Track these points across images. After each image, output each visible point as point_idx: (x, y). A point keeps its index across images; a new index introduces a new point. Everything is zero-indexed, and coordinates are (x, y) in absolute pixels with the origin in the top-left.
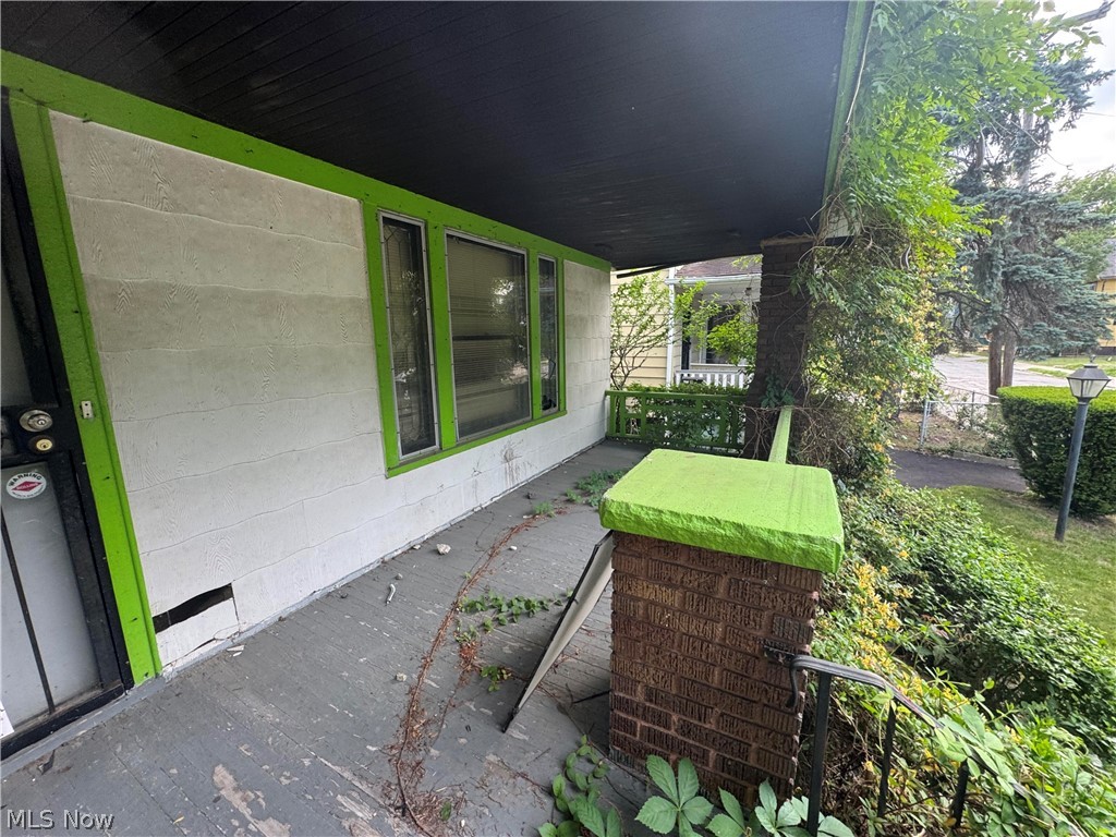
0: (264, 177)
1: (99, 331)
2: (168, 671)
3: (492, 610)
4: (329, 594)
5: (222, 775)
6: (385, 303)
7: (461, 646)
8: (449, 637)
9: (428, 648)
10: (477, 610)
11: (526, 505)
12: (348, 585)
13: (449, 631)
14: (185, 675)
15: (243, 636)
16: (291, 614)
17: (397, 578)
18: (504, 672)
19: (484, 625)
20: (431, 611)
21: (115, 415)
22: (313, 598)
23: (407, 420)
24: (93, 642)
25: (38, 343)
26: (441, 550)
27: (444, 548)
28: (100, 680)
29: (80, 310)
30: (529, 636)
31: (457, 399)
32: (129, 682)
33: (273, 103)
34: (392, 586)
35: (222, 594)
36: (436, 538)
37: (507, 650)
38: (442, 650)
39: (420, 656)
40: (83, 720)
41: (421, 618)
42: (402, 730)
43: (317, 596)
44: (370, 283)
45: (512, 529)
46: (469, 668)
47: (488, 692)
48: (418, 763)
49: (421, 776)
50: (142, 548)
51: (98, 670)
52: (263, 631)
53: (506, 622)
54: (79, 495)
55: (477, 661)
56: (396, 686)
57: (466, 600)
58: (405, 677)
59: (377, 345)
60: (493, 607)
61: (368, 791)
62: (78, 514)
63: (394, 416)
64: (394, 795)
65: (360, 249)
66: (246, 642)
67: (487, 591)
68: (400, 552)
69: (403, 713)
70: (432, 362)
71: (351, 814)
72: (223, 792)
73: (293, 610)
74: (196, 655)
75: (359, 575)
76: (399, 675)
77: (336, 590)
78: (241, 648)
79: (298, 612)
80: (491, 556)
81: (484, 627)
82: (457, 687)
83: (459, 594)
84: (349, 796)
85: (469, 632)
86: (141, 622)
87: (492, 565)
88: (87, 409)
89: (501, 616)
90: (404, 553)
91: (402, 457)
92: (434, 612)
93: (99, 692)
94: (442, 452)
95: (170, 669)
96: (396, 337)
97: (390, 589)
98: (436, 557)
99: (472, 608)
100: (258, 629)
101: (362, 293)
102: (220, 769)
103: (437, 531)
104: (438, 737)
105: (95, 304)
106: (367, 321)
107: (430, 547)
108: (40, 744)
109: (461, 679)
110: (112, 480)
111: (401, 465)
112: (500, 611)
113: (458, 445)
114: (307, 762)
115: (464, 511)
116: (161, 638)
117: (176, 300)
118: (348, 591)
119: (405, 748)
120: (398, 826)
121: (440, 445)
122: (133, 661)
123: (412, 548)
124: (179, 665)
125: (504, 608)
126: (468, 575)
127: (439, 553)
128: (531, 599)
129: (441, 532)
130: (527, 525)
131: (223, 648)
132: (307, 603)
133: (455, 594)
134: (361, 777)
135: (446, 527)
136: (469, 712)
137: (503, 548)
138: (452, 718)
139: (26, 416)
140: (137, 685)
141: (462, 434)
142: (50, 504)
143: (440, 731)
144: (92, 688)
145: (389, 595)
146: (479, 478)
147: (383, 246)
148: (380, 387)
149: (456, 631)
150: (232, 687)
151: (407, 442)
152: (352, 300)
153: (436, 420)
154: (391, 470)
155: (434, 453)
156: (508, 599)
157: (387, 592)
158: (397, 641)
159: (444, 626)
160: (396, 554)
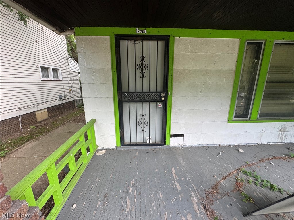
0: (212, 39)
1: (174, 79)
2: (170, 145)
3: (254, 178)
4: (203, 147)
5: (173, 169)
6: (241, 70)
7: (237, 181)
8: (233, 176)
9: (226, 175)
10: (247, 175)
11: (287, 151)
12: (208, 147)
13: (234, 174)
14: (173, 147)
15: (184, 146)
16: (194, 147)
17: (222, 151)
18: (251, 199)
19: (248, 180)
20: (230, 166)
21: (173, 95)
22: (199, 146)
23: (238, 108)
24: (162, 135)
25: (166, 81)
26: (240, 151)
27: (241, 150)
28: (162, 142)
29: (172, 75)
30: (268, 196)
31: (262, 104)
32: (165, 144)
33: (219, 18)
34: (220, 153)
35: (181, 136)
36: (240, 146)
37: (255, 194)
38: (230, 178)
39: (222, 175)
40: (159, 146)
41: (226, 166)
42: (211, 189)
43: (200, 145)
44: (237, 65)
45: (274, 157)
46: (238, 189)
47: (242, 201)
48: (213, 201)
49: (212, 204)
50: (172, 121)
51: (162, 139)
52: (187, 147)
53: (259, 185)
54: (165, 108)
55: (241, 189)
56: (213, 178)
57: (244, 169)
58: (216, 178)
59: (234, 84)
60: (254, 177)
61: (198, 196)
62: (165, 112)
63: (235, 106)
64: (204, 202)
65: (236, 54)
66: (184, 147)
67: (254, 171)
68: (225, 145)
69: (213, 186)
70: (254, 90)
71: (193, 197)
72: (173, 172)
73: (194, 146)
74: (175, 145)
75: (212, 146)
76: (215, 176)
77: (205, 147)
78: (183, 148)
79: (195, 147)
80: (260, 161)
81: (248, 181)
82: (231, 191)
83: (242, 166)
84: (194, 193)
85: (241, 179)
86: (169, 134)
87: (259, 164)
88: (169, 94)
89: (257, 182)
90: (227, 146)
91: (234, 118)
92: (231, 167)
93: (161, 143)
94: (250, 120)
95: (171, 145)
96: (242, 82)
97: (219, 153)
98: (237, 152)
99: (245, 173)
100: (187, 146)
101: (233, 68)
102: (173, 168)
103: (241, 144)
104: (220, 199)
105: (174, 74)
106: (233, 76)
107: (236, 148)
108: (154, 146)
109: (234, 190)
110: (170, 107)
111: (233, 121)
112: (257, 180)
113: (257, 120)
114: (188, 179)
115: (253, 142)
116: (171, 139)
117: (187, 73)
118: (208, 148)
119: (210, 194)
120: (203, 209)
121: (250, 118)
122: (166, 141)
123: (230, 146)
124: (172, 145)
125: (259, 180)
126: (247, 162)
127: (239, 151)
128: (275, 185)
129: (242, 145)
130: (284, 159)
131: (180, 146)
132: (197, 146)
133: (241, 166)
134: (198, 191)
135: (244, 144)
136: (233, 201)
137: (267, 161)
138: (226, 198)
139: (162, 94)
140: (166, 145)
141: (260, 116)
142: (162, 109)
143: (222, 198)
144: (160, 142)
145: (218, 155)
146: (264, 134)
147: (245, 52)
148: (232, 96)
149: (237, 176)
150: (179, 155)
151: (237, 114)
152: (229, 70)
153: (250, 110)
154: (229, 121)
155: (247, 120)
156: (262, 179)
157: (218, 153)
158: (217, 168)
159: (233, 172)
160: (224, 145)
